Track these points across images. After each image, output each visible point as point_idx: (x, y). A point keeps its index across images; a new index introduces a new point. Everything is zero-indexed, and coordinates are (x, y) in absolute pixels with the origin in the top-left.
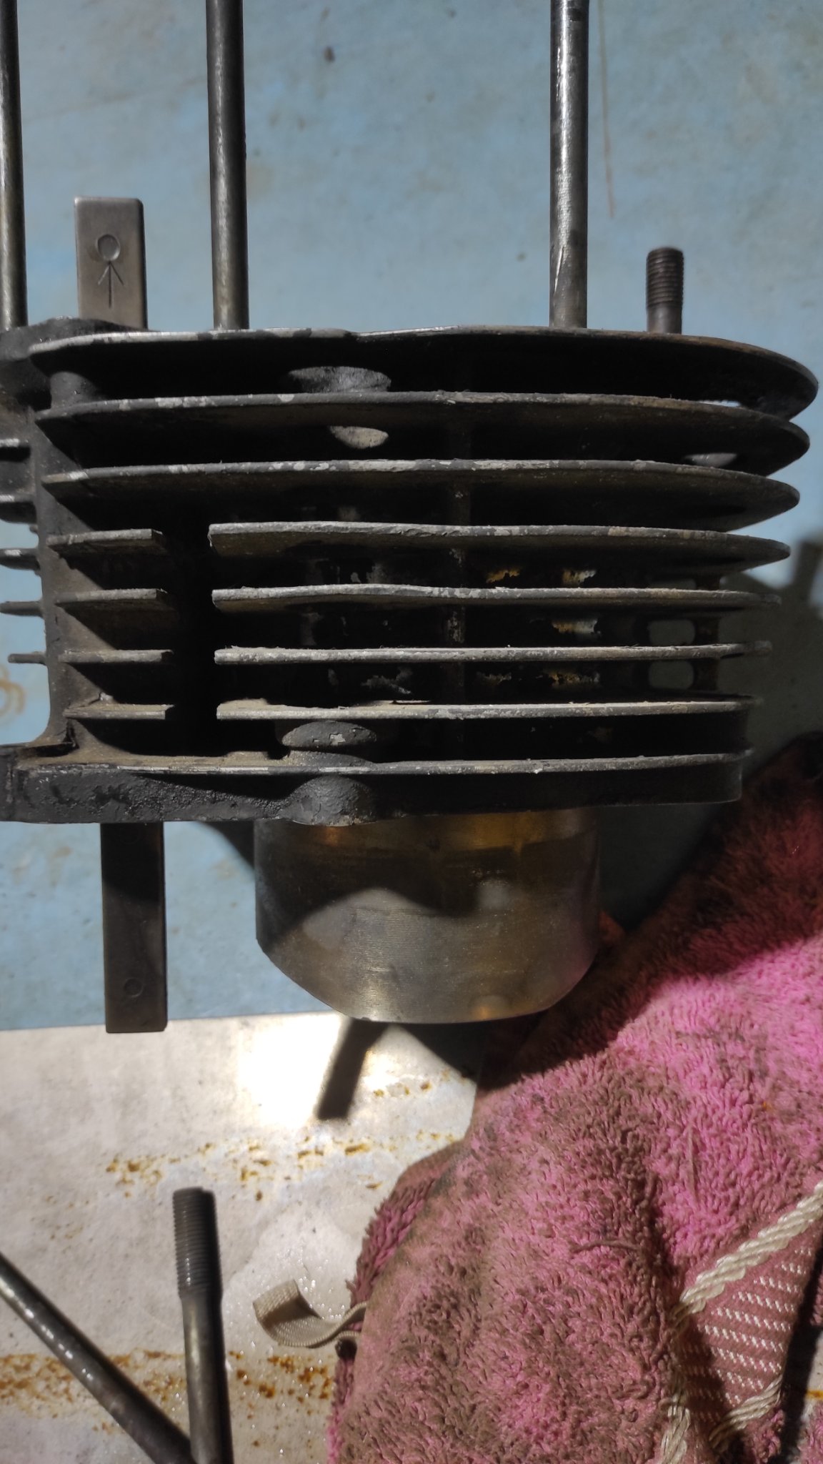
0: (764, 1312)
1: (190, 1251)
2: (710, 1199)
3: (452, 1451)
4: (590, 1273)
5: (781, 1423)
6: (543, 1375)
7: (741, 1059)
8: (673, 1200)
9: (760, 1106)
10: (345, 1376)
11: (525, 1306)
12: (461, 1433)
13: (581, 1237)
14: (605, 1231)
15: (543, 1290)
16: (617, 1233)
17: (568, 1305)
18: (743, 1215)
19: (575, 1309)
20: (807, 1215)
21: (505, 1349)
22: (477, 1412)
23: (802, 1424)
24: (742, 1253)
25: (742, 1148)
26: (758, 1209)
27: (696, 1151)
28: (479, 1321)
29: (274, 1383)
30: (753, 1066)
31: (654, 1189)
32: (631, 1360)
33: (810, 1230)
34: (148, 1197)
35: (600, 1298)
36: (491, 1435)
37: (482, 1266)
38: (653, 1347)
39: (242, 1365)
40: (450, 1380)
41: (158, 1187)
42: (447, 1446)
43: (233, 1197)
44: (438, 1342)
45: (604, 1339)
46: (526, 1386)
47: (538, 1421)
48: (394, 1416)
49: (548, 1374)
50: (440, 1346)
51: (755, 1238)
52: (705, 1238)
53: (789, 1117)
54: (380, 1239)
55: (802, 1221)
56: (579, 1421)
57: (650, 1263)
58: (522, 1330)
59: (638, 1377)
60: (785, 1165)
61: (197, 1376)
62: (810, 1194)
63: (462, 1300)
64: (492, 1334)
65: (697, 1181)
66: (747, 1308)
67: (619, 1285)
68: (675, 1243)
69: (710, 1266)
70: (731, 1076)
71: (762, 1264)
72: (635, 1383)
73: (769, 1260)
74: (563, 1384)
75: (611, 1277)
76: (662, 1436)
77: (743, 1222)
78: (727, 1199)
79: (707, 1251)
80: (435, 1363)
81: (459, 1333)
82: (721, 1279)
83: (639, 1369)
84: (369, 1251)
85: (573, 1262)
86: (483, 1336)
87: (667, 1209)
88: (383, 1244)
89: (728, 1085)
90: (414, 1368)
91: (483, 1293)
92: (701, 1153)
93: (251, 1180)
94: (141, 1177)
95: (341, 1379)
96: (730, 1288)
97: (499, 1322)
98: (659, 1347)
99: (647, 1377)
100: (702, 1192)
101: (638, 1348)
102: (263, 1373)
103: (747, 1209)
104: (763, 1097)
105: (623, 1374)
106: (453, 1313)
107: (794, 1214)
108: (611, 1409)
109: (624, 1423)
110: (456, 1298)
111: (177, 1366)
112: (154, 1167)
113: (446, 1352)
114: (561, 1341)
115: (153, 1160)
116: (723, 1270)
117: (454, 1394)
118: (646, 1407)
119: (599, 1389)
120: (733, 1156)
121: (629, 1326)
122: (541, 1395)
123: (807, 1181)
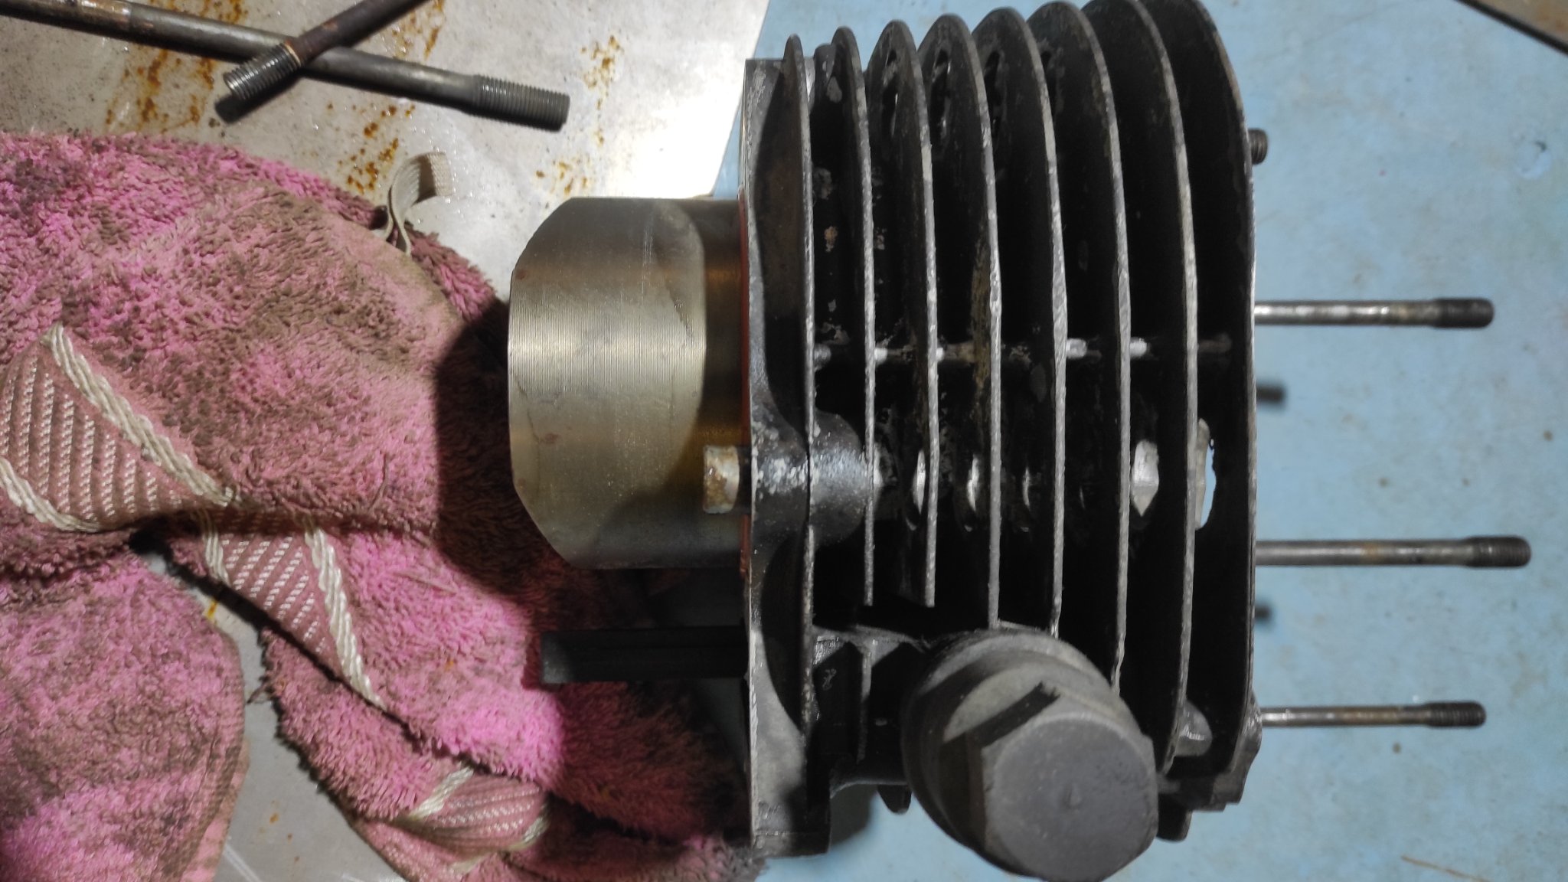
0: (285, 593)
1: (512, 97)
2: (393, 585)
3: (258, 295)
4: (364, 463)
5: (196, 571)
6: (294, 394)
7: (498, 658)
8: (403, 552)
9: (452, 659)
10: (359, 207)
11: (355, 398)
12: (271, 307)
13: (396, 466)
14: (393, 488)
15: (363, 420)
16: (390, 497)
17: (343, 435)
18: (369, 607)
19: (338, 440)
20: (348, 661)
21: (327, 367)
22: (283, 326)
23: (192, 587)
24: (339, 593)
25: (424, 629)
26: (370, 622)
27: (436, 589)
28: (358, 352)
29: (376, 139)
30: (489, 665)
31: (417, 541)
32: (280, 473)
33: (336, 658)
34: (575, 69)
35: (340, 465)
36: (260, 331)
37: (404, 369)
38: (285, 495)
39: (400, 114)
40: (317, 311)
41: (581, 81)
42: (264, 292)
43: (548, 150)
44: (353, 311)
45: (305, 457)
46: (290, 376)
47: (258, 376)
48: (303, 253)
49: (293, 398)
50: (348, 312)
51: (347, 610)
52: (362, 568)
53: (433, 680)
54: (463, 277)
55: (346, 654)
56: (247, 411)
57: (354, 516)
58: (336, 388)
59: (265, 475)
60: (395, 660)
61: (402, 71)
62: (364, 671)
63: (381, 342)
64: (342, 360)
65: (410, 579)
66: (294, 580)
67: (344, 484)
68: (367, 541)
69: (338, 562)
70: (487, 644)
71: (324, 607)
72: (261, 471)
73: (325, 614)
74: (280, 408)
75: (354, 481)
76: (213, 477)
77: (363, 606)
78: (387, 600)
79: (350, 565)
80: (335, 303)
81: (354, 332)
82: (324, 567)
83: (271, 477)
84: (456, 264)
85: (377, 452)
86: (343, 352)
87: (397, 545)
88: (458, 278)
89: (480, 638)
90: (337, 283)
91: (380, 364)
92: (433, 592)
93: (557, 171)
94: (595, 68)
95: (357, 203)
96: (314, 573)
97: (349, 371)
98: (283, 500)
99: (262, 482)
100: (400, 580)
101: (288, 483)
102: (387, 132)
103: (373, 613)
104: (459, 664)
105: (271, 462)
106: (372, 332)
107: (354, 650)
108: (247, 442)
109: (232, 449)
110: (384, 337)
111: (418, 54)
112: (600, 83)
113: (342, 316)
114: (316, 418)
115: (607, 85)
116: (331, 572)
117: (304, 311)
118: (238, 472)
119: (266, 437)
120: (420, 618)
121: (309, 482)
122: (278, 386)
123: (376, 673)
